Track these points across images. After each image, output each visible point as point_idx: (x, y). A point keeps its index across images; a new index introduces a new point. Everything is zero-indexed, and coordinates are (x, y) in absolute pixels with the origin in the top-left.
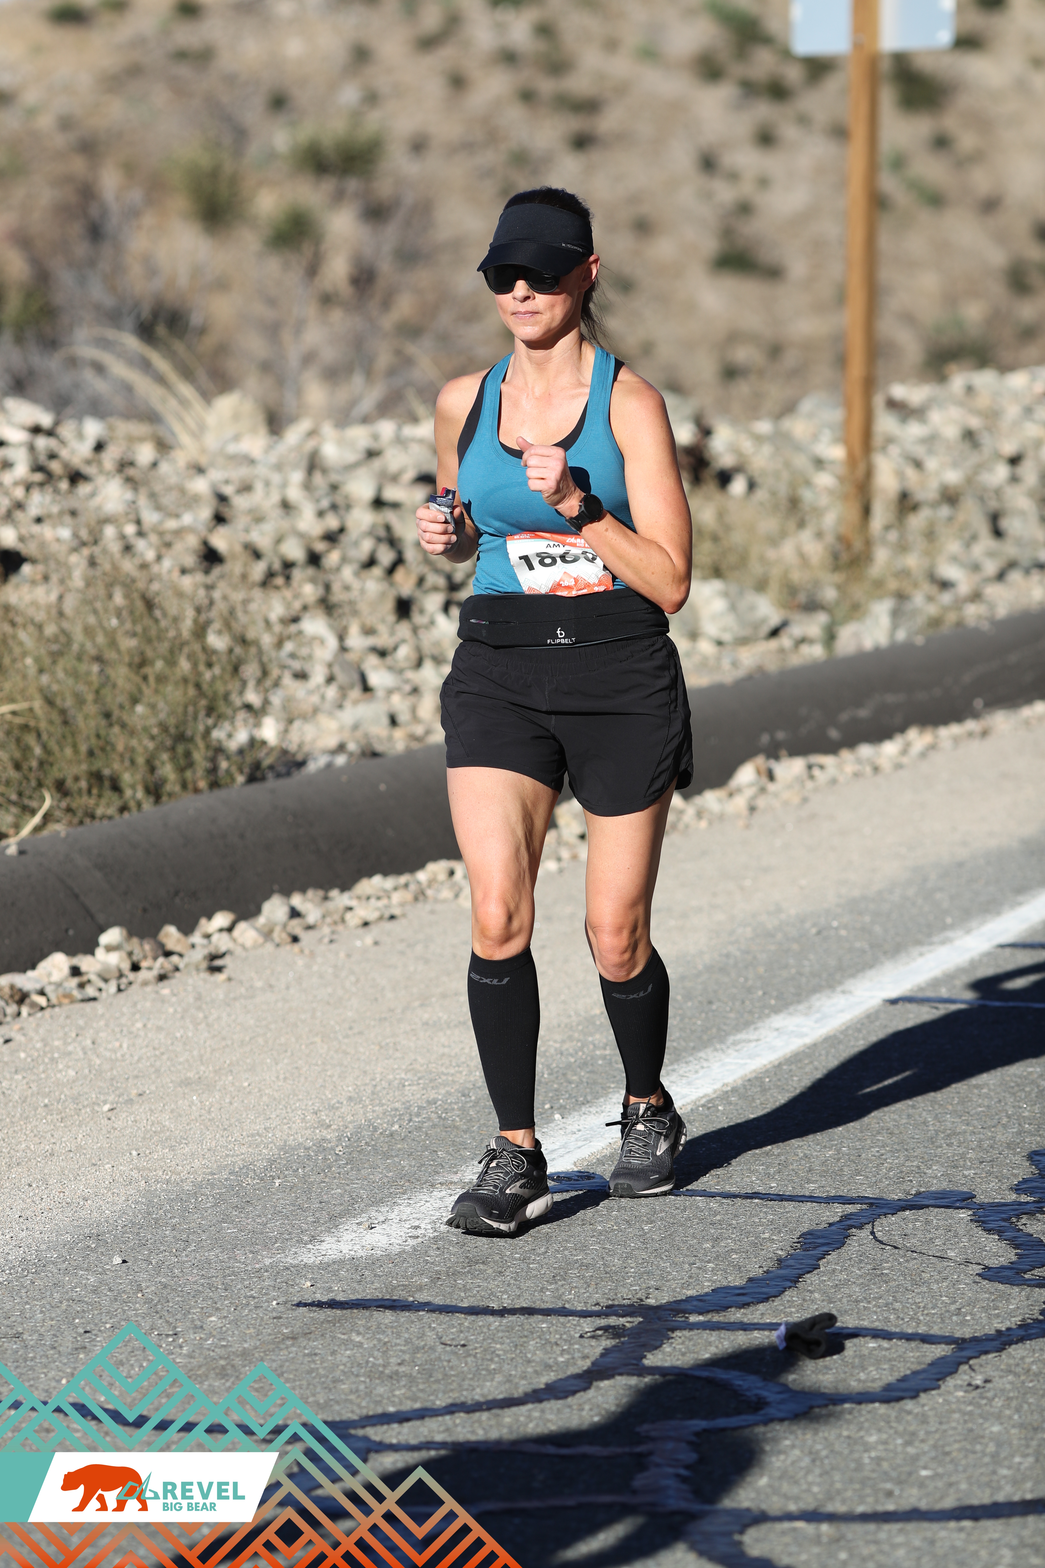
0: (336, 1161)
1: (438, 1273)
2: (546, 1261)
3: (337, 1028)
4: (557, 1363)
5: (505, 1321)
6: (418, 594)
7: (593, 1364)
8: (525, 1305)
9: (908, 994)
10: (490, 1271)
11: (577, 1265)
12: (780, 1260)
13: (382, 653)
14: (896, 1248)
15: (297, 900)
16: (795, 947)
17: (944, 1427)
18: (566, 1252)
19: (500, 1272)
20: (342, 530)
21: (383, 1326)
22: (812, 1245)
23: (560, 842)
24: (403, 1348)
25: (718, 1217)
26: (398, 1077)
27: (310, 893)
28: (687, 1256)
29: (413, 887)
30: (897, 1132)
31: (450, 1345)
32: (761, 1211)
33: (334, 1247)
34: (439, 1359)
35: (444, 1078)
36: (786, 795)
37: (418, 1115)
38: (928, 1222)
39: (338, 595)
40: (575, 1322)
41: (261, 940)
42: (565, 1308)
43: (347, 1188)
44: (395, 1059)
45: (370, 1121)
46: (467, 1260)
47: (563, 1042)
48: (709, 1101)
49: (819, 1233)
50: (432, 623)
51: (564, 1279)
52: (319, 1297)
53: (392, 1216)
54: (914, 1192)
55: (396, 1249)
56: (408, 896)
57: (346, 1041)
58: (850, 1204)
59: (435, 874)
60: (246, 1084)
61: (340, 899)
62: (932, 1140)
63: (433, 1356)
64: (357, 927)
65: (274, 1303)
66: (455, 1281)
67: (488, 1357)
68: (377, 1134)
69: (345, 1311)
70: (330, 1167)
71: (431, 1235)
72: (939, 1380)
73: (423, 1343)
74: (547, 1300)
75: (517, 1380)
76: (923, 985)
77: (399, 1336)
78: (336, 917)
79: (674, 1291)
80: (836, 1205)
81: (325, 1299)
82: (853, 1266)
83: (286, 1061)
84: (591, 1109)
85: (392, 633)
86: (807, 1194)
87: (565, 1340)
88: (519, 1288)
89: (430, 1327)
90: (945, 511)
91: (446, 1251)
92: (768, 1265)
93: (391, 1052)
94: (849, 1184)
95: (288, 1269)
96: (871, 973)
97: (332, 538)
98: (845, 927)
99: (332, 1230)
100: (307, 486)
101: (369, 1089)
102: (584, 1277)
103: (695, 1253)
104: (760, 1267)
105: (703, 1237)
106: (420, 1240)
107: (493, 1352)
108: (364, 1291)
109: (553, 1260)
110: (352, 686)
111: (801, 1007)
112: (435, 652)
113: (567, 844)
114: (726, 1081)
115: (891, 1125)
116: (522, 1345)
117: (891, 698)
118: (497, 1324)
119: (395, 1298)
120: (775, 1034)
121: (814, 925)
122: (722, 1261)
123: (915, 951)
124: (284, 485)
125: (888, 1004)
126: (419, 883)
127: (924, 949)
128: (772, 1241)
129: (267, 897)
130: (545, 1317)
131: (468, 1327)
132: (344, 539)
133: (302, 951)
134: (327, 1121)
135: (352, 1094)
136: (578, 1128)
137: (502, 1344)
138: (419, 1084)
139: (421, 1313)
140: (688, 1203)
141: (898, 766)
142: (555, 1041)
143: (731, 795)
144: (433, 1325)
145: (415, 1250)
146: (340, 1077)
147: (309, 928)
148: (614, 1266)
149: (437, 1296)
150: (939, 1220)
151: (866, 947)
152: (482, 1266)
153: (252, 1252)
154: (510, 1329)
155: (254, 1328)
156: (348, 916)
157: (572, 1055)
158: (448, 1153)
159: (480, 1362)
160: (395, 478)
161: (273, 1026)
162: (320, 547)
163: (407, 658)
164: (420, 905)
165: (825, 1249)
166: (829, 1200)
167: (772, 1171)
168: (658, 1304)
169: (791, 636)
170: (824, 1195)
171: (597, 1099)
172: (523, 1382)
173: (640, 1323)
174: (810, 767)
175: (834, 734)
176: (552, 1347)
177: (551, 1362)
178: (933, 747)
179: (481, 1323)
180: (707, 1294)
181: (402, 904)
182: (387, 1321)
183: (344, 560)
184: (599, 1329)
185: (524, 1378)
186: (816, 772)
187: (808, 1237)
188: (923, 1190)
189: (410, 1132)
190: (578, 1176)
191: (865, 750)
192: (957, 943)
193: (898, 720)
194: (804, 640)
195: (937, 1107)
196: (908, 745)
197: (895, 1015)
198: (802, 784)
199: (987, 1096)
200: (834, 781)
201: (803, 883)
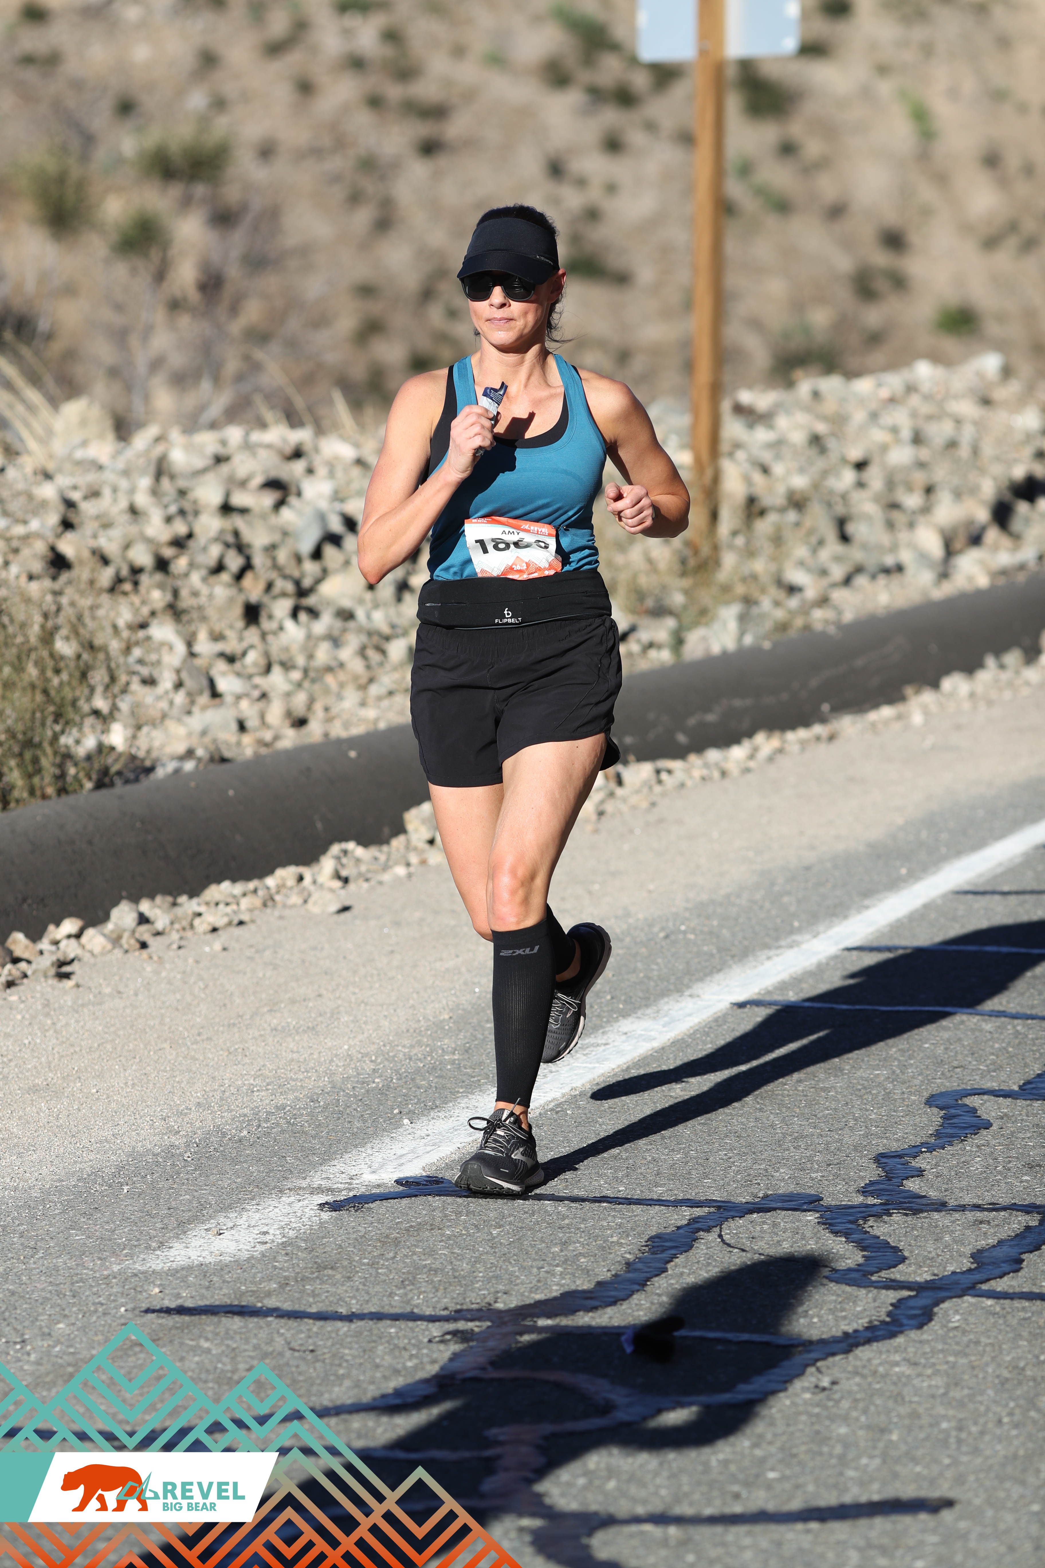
0: (184, 1167)
1: (287, 1278)
2: (395, 1266)
3: (186, 1034)
4: (405, 1368)
5: (353, 1326)
6: (266, 600)
7: (442, 1368)
8: (373, 1310)
9: (755, 997)
10: (338, 1276)
11: (425, 1270)
12: (628, 1264)
13: (231, 659)
14: (743, 1250)
15: (145, 906)
16: (643, 950)
17: (791, 1429)
18: (415, 1257)
19: (349, 1278)
20: (190, 536)
21: (231, 1332)
22: (660, 1248)
23: (408, 847)
24: (252, 1354)
25: (567, 1221)
26: (246, 1082)
27: (159, 899)
28: (535, 1260)
29: (261, 893)
30: (744, 1135)
31: (298, 1351)
32: (609, 1215)
33: (183, 1253)
34: (287, 1364)
35: (293, 1083)
36: (634, 800)
37: (267, 1120)
38: (775, 1225)
39: (186, 601)
40: (423, 1327)
41: (109, 946)
42: (413, 1313)
43: (195, 1194)
44: (244, 1065)
45: (219, 1126)
46: (316, 1266)
47: (412, 1046)
48: (558, 1105)
49: (666, 1237)
50: (281, 628)
51: (413, 1284)
52: (168, 1303)
53: (240, 1222)
54: (761, 1195)
55: (246, 1255)
56: (257, 901)
57: (195, 1047)
58: (697, 1207)
59: (283, 879)
60: (95, 1091)
61: (188, 905)
62: (779, 1143)
63: (281, 1362)
64: (205, 933)
65: (123, 1309)
66: (304, 1286)
67: (337, 1362)
68: (225, 1140)
69: (193, 1318)
70: (178, 1173)
71: (280, 1241)
72: (786, 1382)
73: (271, 1349)
74: (396, 1305)
75: (365, 1385)
76: (770, 988)
77: (247, 1341)
78: (185, 923)
79: (522, 1295)
80: (684, 1208)
81: (173, 1305)
82: (701, 1269)
83: (134, 1067)
84: (440, 1114)
85: (241, 639)
86: (655, 1197)
87: (414, 1345)
88: (368, 1293)
89: (278, 1332)
90: (792, 516)
91: (294, 1256)
92: (616, 1268)
93: (239, 1058)
94: (697, 1187)
95: (136, 1275)
96: (718, 977)
97: (180, 543)
98: (693, 931)
99: (181, 1236)
100: (155, 492)
101: (218, 1095)
102: (432, 1281)
103: (544, 1258)
104: (608, 1270)
105: (552, 1241)
106: (268, 1246)
107: (342, 1358)
108: (212, 1297)
109: (401, 1265)
110: (201, 692)
111: (649, 1011)
112: (284, 657)
113: (415, 849)
114: (574, 1085)
115: (738, 1128)
116: (370, 1350)
117: (737, 703)
118: (345, 1329)
119: (243, 1304)
120: (624, 1037)
121: (662, 929)
122: (570, 1265)
123: (763, 955)
124: (132, 491)
125: (735, 1007)
126: (268, 888)
127: (771, 953)
128: (621, 1245)
129: (116, 904)
130: (394, 1322)
131: (317, 1333)
132: (191, 543)
133: (151, 958)
134: (176, 1127)
135: (200, 1100)
136: (427, 1132)
137: (350, 1349)
138: (267, 1090)
139: (270, 1319)
140: (536, 1207)
141: (747, 770)
142: (404, 1046)
144: (282, 1331)
145: (263, 1255)
146: (188, 1083)
147: (158, 934)
148: (462, 1270)
149: (285, 1302)
150: (786, 1222)
151: (715, 951)
152: (330, 1272)
153: (100, 1259)
154: (358, 1334)
155: (103, 1335)
156: (197, 922)
157: (420, 1060)
158: (297, 1158)
159: (328, 1367)
160: (243, 484)
161: (121, 1033)
162: (168, 552)
163: (255, 664)
164: (268, 911)
165: (673, 1252)
166: (677, 1203)
167: (620, 1174)
168: (507, 1308)
169: (639, 641)
170: (672, 1198)
171: (446, 1104)
172: (372, 1387)
173: (489, 1327)
174: (658, 772)
175: (682, 738)
176: (400, 1352)
177: (399, 1366)
178: (780, 751)
179: (329, 1329)
180: (555, 1299)
181: (251, 910)
182: (235, 1327)
183: (192, 565)
184: (448, 1333)
185: (372, 1382)
186: (664, 776)
187: (656, 1240)
188: (770, 1192)
189: (258, 1138)
190: (427, 1181)
191: (713, 755)
192: (805, 946)
193: (746, 724)
194: (651, 645)
195: (784, 1110)
196: (756, 749)
197: (743, 1019)
198: (651, 788)
199: (834, 1099)
200: (682, 785)
201: (651, 887)
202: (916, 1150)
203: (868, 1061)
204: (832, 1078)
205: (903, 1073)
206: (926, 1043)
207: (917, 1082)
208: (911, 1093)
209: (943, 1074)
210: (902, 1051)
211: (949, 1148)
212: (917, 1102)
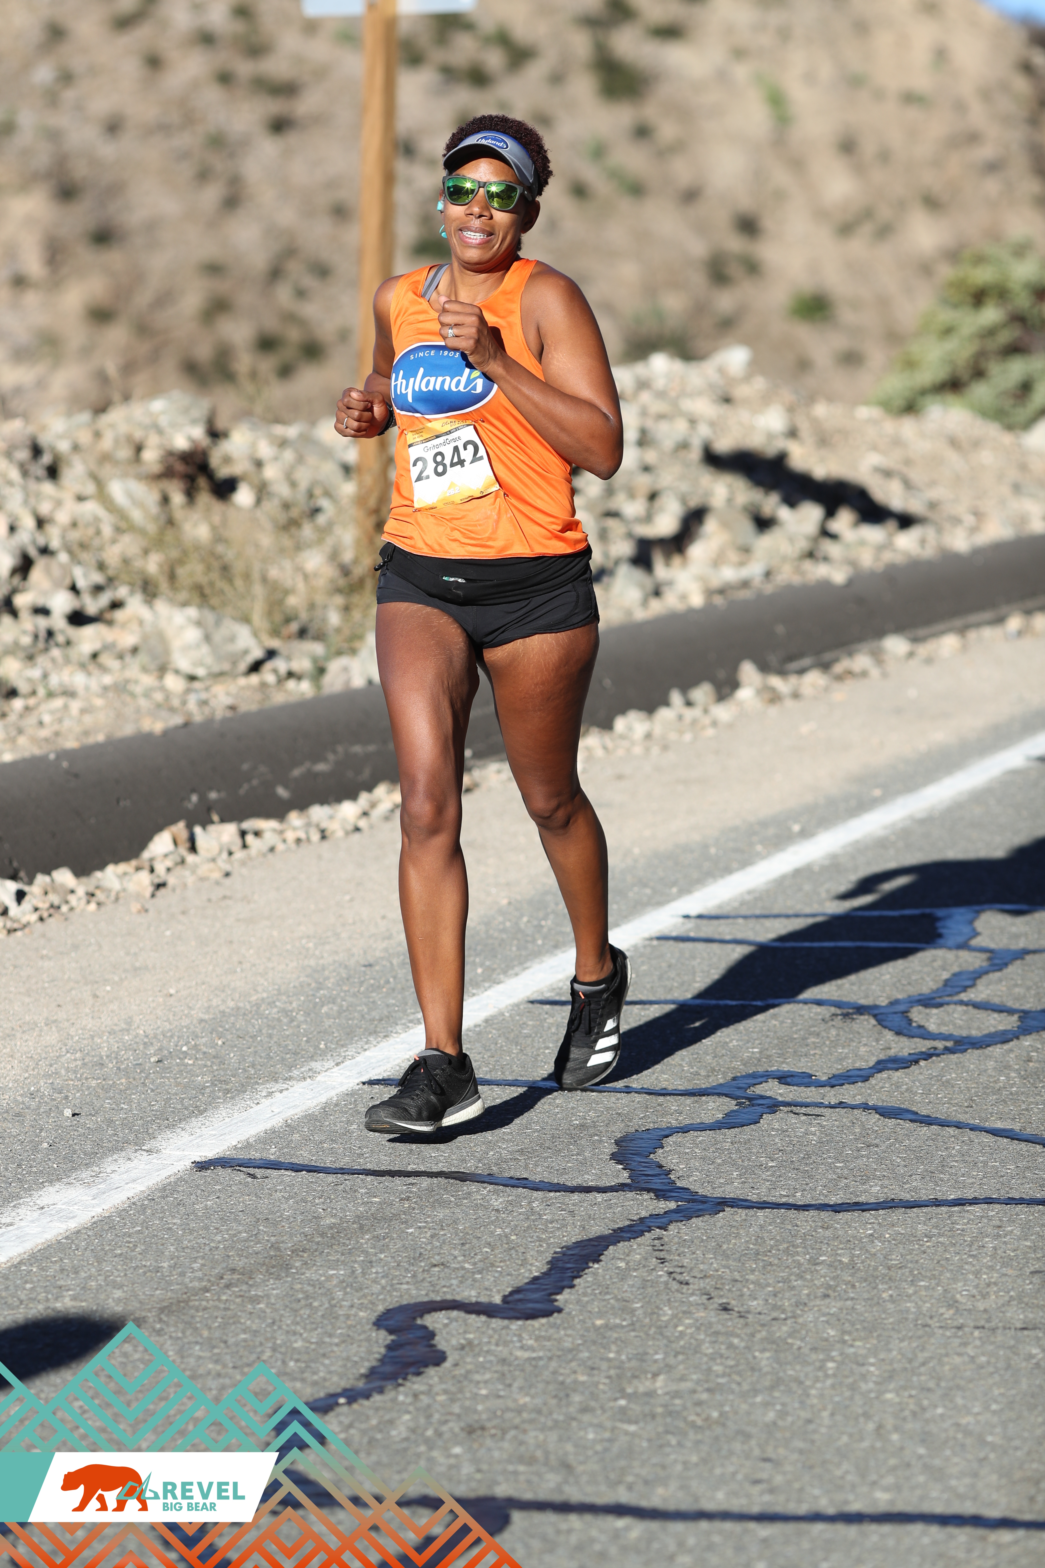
9: (226, 1154)
36: (205, 869)
76: (251, 1140)
96: (194, 1122)
111: (86, 1174)
117: (357, 749)
120: (36, 1214)
121: (159, 1050)
125: (195, 1170)
141: (355, 830)
143: (138, 869)
169: (275, 671)
174: (243, 834)
175: (282, 792)
186: (250, 838)
191: (318, 812)
192: (319, 1078)
193: (366, 773)
194: (290, 675)
195: (188, 1333)
196: (373, 805)
197: (197, 1186)
198: (230, 853)
199: (262, 1316)
200: (272, 849)
201: (172, 991)
202: (331, 1401)
203: (328, 1254)
204: (272, 1281)
205: (364, 1274)
206: (411, 1227)
207: (376, 1288)
208: (362, 1307)
209: (414, 1276)
210: (377, 1238)
211: (377, 1398)
212: (364, 1321)
